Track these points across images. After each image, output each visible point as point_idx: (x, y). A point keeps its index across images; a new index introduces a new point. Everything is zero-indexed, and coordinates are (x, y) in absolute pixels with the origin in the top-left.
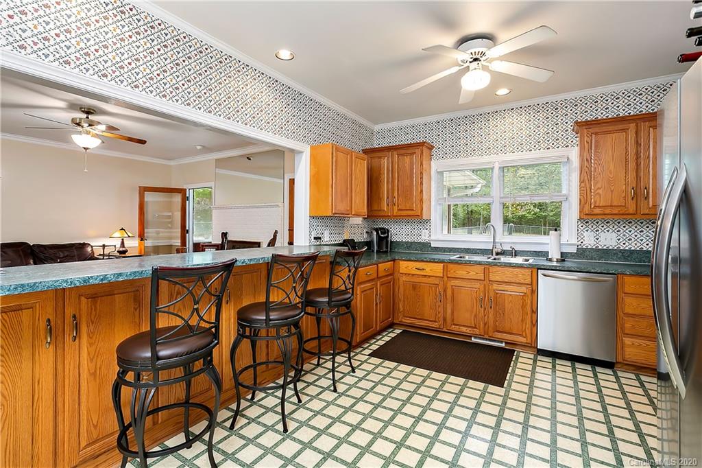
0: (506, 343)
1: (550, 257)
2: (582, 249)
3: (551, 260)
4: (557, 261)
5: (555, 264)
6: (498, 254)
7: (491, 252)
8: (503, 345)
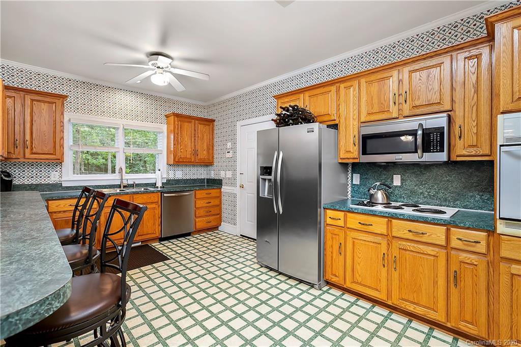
0: (142, 242)
1: (157, 186)
2: (168, 180)
3: (157, 187)
4: (161, 187)
5: (159, 189)
6: (125, 187)
7: (119, 186)
8: (140, 244)
